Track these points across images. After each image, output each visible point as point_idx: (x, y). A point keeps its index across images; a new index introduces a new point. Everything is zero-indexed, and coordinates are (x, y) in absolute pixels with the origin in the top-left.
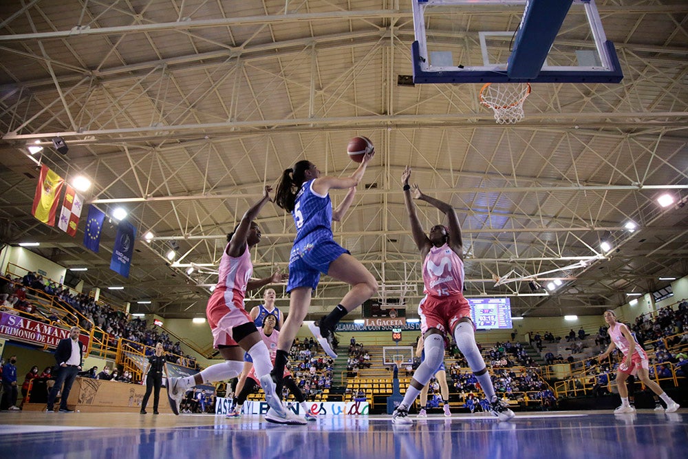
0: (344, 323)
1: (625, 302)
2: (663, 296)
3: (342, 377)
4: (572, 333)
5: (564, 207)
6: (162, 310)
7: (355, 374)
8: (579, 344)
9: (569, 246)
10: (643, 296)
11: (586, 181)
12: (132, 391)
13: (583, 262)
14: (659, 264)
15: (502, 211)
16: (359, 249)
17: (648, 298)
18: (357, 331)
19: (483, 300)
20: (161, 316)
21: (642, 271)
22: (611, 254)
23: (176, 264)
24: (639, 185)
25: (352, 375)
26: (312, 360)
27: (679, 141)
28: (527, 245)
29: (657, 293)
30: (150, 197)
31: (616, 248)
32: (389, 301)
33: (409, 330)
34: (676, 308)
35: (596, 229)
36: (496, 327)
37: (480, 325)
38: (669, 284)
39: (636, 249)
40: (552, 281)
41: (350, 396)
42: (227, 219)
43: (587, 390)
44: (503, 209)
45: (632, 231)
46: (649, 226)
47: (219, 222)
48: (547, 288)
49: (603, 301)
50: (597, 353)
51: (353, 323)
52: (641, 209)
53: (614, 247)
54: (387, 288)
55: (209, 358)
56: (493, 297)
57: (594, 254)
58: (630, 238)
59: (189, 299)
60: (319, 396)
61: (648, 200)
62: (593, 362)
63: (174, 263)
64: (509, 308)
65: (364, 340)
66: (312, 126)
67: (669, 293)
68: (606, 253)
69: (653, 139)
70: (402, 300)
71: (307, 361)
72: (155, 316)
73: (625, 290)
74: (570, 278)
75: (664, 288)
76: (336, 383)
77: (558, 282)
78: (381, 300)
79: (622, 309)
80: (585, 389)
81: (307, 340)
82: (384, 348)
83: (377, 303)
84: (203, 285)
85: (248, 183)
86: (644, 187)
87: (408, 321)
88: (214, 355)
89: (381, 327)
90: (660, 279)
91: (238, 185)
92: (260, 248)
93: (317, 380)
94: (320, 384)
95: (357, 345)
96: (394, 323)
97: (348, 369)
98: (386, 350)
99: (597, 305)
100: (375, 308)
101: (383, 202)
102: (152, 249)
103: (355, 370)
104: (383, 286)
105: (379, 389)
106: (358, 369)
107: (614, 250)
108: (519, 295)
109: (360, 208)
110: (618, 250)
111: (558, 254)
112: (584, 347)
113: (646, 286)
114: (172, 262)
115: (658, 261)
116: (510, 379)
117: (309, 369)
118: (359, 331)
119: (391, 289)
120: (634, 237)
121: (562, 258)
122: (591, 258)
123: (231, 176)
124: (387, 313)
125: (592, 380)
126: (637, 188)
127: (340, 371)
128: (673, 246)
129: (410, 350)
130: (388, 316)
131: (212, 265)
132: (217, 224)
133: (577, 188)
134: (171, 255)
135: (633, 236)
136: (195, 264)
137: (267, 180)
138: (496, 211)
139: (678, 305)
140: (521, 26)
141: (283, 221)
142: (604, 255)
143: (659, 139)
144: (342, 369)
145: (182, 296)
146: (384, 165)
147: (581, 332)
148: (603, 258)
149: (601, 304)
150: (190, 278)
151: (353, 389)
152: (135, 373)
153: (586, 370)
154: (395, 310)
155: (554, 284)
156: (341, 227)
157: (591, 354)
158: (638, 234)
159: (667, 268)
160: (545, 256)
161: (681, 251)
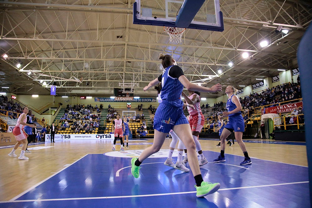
0: (106, 98)
3: (104, 123)
4: (203, 106)
5: (204, 54)
6: (15, 91)
7: (110, 121)
8: (205, 110)
9: (205, 70)
11: (215, 43)
12: (2, 135)
13: (211, 77)
14: (240, 80)
15: (178, 53)
16: (113, 65)
18: (111, 101)
20: (15, 94)
21: (233, 82)
22: (222, 75)
23: (22, 70)
24: (236, 49)
25: (109, 122)
26: (91, 115)
27: (254, 31)
28: (188, 68)
30: (4, 37)
32: (126, 89)
33: (135, 102)
34: (243, 98)
35: (217, 65)
38: (243, 88)
39: (232, 74)
41: (107, 131)
42: (48, 49)
43: (206, 131)
44: (179, 52)
45: (231, 67)
46: (238, 65)
47: (43, 50)
50: (212, 114)
51: (110, 98)
52: (236, 57)
53: (224, 72)
54: (125, 85)
55: (41, 114)
58: (230, 69)
59: (29, 86)
60: (94, 131)
61: (239, 54)
62: (210, 118)
63: (20, 69)
65: (114, 106)
66: (90, 9)
67: (242, 92)
68: (220, 74)
69: (244, 29)
70: (132, 90)
71: (88, 115)
72: (12, 94)
74: (204, 83)
75: (241, 89)
76: (102, 125)
78: (122, 89)
79: (224, 97)
80: (205, 130)
81: (88, 105)
84: (36, 80)
85: (58, 32)
86: (238, 50)
87: (135, 98)
88: (43, 113)
89: (122, 100)
90: (240, 86)
91: (53, 32)
92: (65, 63)
93: (93, 124)
94: (94, 126)
95: (111, 108)
96: (128, 99)
97: (107, 119)
98: (124, 112)
99: (214, 94)
100: (120, 92)
101: (125, 45)
102: (8, 63)
103: (110, 120)
104: (124, 84)
106: (111, 119)
109: (114, 47)
110: (225, 74)
111: (200, 73)
112: (207, 111)
114: (19, 69)
115: (240, 78)
117: (89, 119)
118: (113, 101)
119: (127, 85)
120: (231, 69)
121: (202, 75)
122: (214, 76)
123: (49, 28)
124: (125, 95)
125: (208, 126)
126: (235, 50)
127: (103, 120)
128: (246, 74)
129: (135, 112)
130: (125, 96)
131: (41, 71)
132: (43, 51)
133: (211, 48)
134: (19, 66)
136: (32, 71)
137: (68, 31)
138: (176, 52)
140: (182, 7)
141: (76, 51)
143: (247, 29)
144: (104, 119)
145: (26, 84)
146: (126, 28)
147: (207, 105)
148: (218, 76)
149: (216, 94)
150: (29, 77)
151: (109, 128)
152: (3, 125)
153: (207, 121)
154: (129, 94)
156: (105, 56)
157: (210, 115)
158: (233, 68)
159: (242, 82)
160: (195, 74)
161: (249, 76)
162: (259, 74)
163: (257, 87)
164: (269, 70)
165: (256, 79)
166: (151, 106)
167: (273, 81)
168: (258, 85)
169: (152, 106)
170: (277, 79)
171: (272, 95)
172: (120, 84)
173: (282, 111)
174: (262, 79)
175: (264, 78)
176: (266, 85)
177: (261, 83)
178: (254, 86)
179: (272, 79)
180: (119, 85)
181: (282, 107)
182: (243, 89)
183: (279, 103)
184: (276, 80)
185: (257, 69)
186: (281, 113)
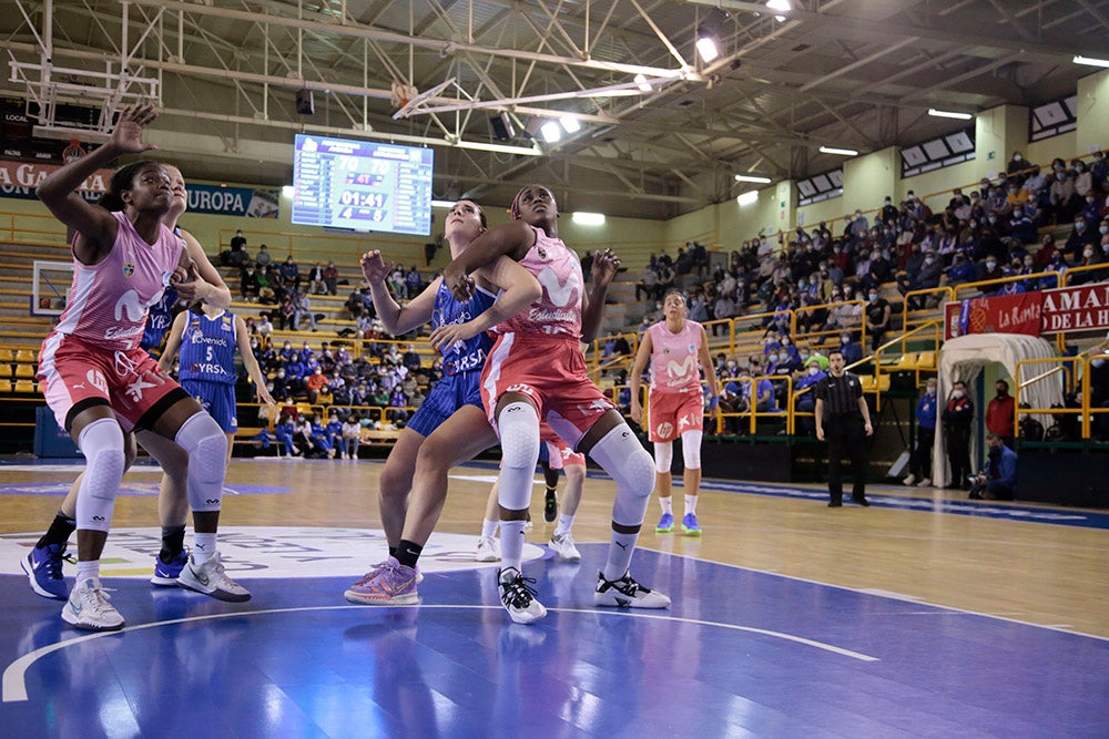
1: (730, 193)
2: (819, 193)
9: (616, 26)
10: (773, 185)
13: (645, 79)
14: (828, 110)
17: (784, 192)
19: (357, 145)
21: (783, 122)
22: (717, 72)
29: (808, 183)
31: (733, 57)
32: (65, 112)
34: (838, 231)
36: (386, 226)
37: (341, 216)
39: (781, 68)
40: (557, 120)
45: (781, 19)
46: (825, 13)
48: (539, 136)
49: (674, 186)
53: (730, 50)
54: (56, 77)
56: (387, 142)
57: (676, 65)
58: (771, 37)
64: (430, 179)
67: (834, 188)
68: (707, 66)
70: (108, 120)
73: (733, 164)
74: (601, 118)
75: (826, 173)
77: (572, 122)
78: (35, 108)
79: (717, 214)
82: (38, 265)
83: (21, 111)
89: (32, 189)
90: (823, 150)
98: (43, 273)
99: (660, 193)
100: (15, 127)
105: (13, 378)
107: (726, 60)
108: (462, 144)
110: (737, 64)
111: (581, 47)
113: (786, 160)
115: (828, 102)
116: (403, 371)
119: (73, 80)
120: (782, 36)
121: (591, 63)
122: (667, 74)
124: (54, 151)
128: (872, 73)
135: (781, 31)
139: (845, 224)
142: (699, 71)
148: (694, 77)
149: (670, 193)
154: (83, 145)
155: (559, 127)
157: (620, 322)
158: (792, 31)
159: (843, 123)
160: (545, 51)
161: (885, 87)
162: (953, 81)
163: (930, 161)
164: (1022, 54)
165: (932, 112)
166: (238, 243)
167: (1031, 133)
168: (936, 149)
169: (243, 241)
170: (1065, 118)
171: (1020, 219)
172: (15, 65)
173: (1072, 320)
174: (968, 117)
175: (981, 109)
176: (991, 156)
177: (959, 141)
178: (913, 155)
179: (1032, 115)
180: (14, 79)
181: (1076, 295)
182: (841, 169)
183: (1062, 273)
184: (1056, 126)
185: (947, 44)
186: (1068, 336)
